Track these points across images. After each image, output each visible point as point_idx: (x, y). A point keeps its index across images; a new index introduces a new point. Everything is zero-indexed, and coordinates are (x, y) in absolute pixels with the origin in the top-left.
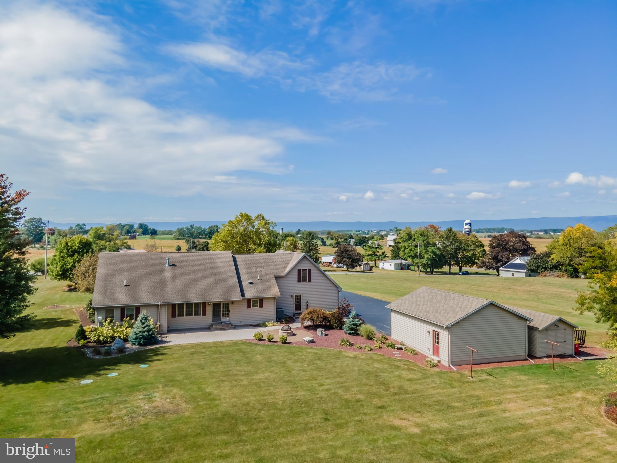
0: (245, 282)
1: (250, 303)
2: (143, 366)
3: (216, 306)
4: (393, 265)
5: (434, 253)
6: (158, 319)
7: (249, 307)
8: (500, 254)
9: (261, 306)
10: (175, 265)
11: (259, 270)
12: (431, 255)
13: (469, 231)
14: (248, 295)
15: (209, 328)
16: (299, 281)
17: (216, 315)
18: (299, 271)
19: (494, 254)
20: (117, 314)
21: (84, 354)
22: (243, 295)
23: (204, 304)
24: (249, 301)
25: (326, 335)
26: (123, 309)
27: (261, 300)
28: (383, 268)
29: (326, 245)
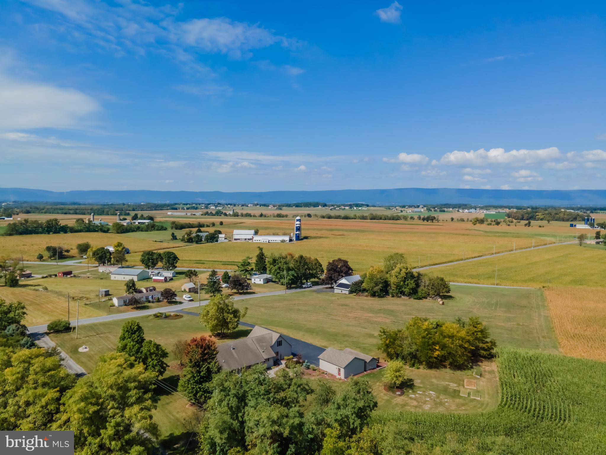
0: (261, 351)
4: (262, 280)
5: (293, 275)
8: (333, 275)
10: (234, 349)
11: (263, 344)
12: (291, 277)
13: (299, 227)
14: (265, 358)
16: (278, 346)
18: (278, 342)
19: (330, 275)
22: (263, 358)
27: (269, 359)
28: (255, 283)
29: (176, 239)
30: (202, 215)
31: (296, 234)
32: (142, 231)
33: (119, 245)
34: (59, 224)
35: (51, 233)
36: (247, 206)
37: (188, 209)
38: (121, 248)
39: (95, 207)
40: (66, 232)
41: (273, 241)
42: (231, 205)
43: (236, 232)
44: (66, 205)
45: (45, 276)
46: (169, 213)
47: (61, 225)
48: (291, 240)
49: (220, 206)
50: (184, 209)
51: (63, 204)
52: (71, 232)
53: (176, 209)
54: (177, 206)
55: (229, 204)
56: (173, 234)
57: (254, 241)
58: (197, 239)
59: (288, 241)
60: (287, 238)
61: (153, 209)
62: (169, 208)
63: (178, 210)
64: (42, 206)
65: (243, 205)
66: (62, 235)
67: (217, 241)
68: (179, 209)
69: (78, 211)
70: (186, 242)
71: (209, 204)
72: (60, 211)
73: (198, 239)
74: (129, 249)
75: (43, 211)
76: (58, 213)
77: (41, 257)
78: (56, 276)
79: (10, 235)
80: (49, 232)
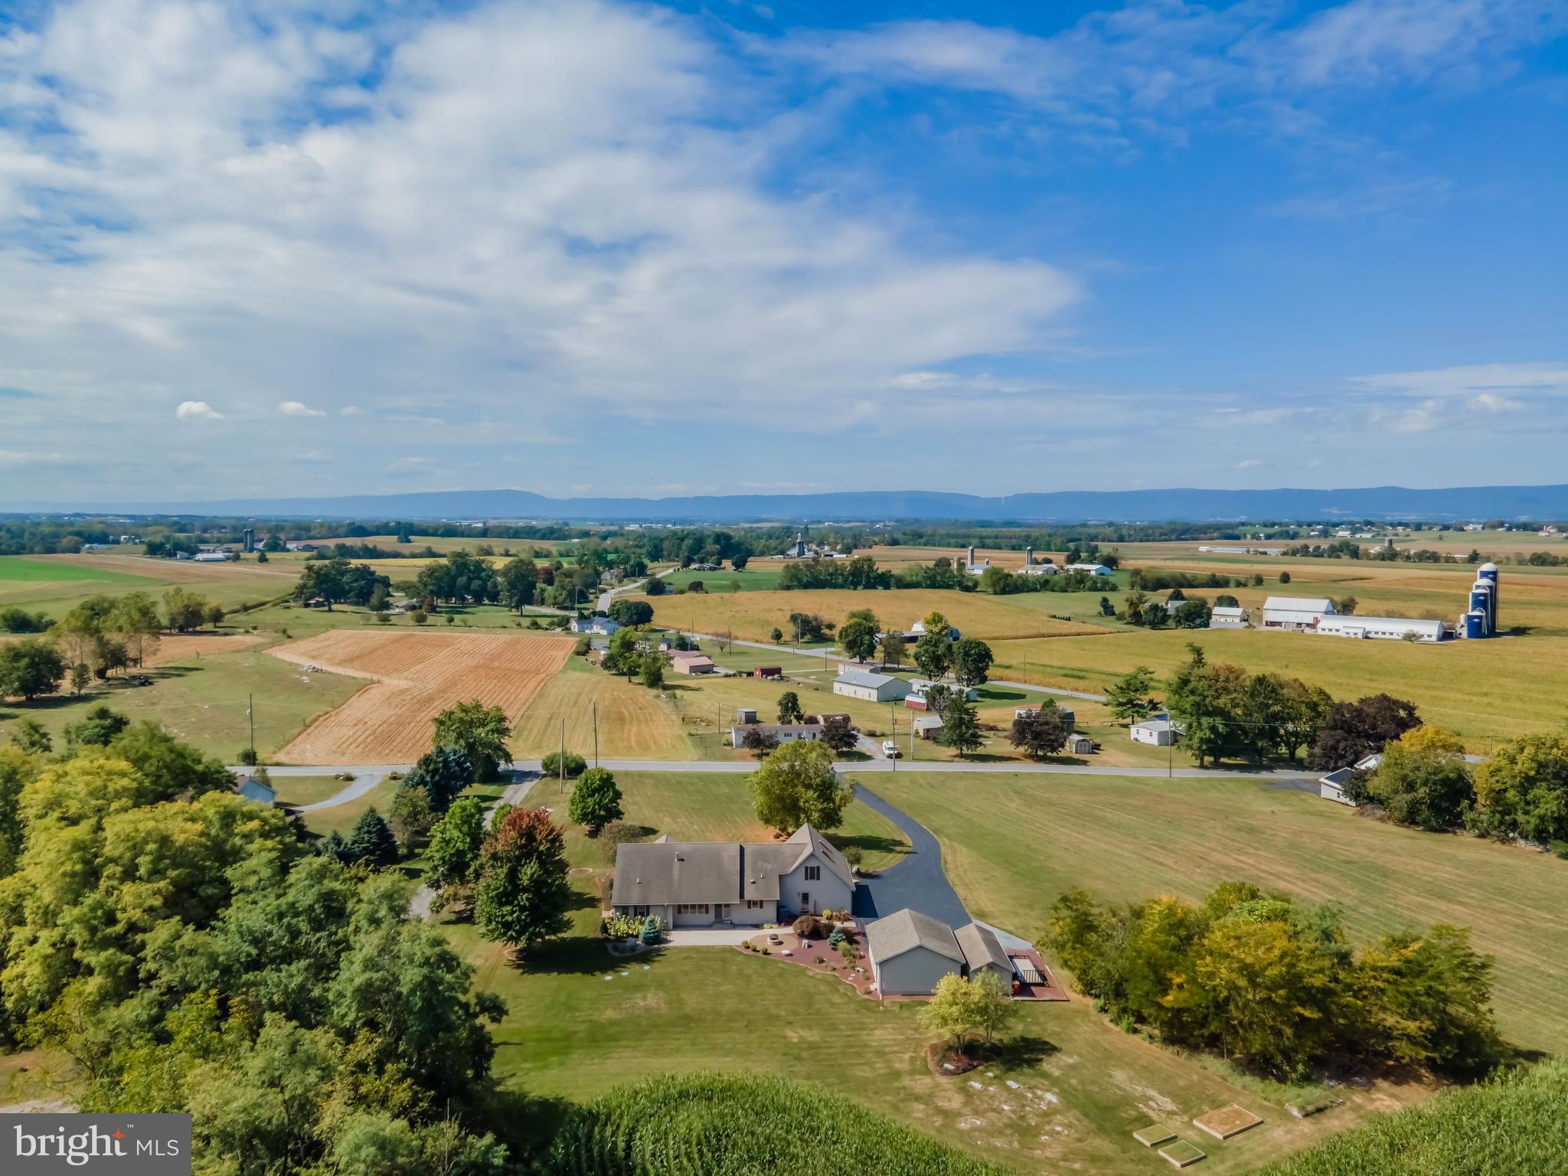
0: (748, 879)
1: (751, 904)
2: (647, 967)
3: (718, 906)
4: (1155, 735)
6: (665, 917)
7: (749, 907)
9: (761, 907)
10: (683, 860)
11: (765, 865)
14: (748, 896)
15: (709, 927)
16: (806, 879)
17: (718, 915)
18: (806, 868)
19: (1331, 743)
20: (631, 912)
21: (606, 949)
22: (742, 896)
23: (707, 906)
24: (749, 902)
25: (810, 946)
26: (636, 907)
27: (761, 902)
28: (1136, 740)
29: (1113, 614)
30: (1284, 554)
31: (1470, 618)
32: (1053, 591)
33: (937, 619)
34: (875, 567)
35: (860, 588)
36: (1463, 530)
37: (1269, 537)
38: (940, 626)
39: (1035, 532)
40: (887, 587)
41: (1380, 636)
42: (1406, 525)
43: (1272, 602)
44: (989, 526)
45: (732, 672)
46: (1203, 549)
47: (880, 572)
48: (1447, 635)
49: (1369, 531)
50: (1259, 538)
51: (984, 524)
52: (898, 588)
53: (1238, 538)
54: (1241, 529)
55: (1400, 524)
56: (1105, 600)
57: (1320, 632)
58: (1152, 617)
59: (1434, 638)
60: (1430, 630)
61: (1173, 537)
62: (1215, 535)
63: (1242, 541)
64: (929, 530)
65: (1446, 528)
66: (880, 592)
67: (1207, 625)
68: (1245, 537)
69: (988, 541)
70: (1128, 623)
71: (1335, 525)
72: (952, 541)
73: (1155, 615)
74: (960, 631)
75: (922, 540)
76: (949, 545)
77: (778, 636)
78: (750, 674)
79: (788, 588)
80: (855, 585)
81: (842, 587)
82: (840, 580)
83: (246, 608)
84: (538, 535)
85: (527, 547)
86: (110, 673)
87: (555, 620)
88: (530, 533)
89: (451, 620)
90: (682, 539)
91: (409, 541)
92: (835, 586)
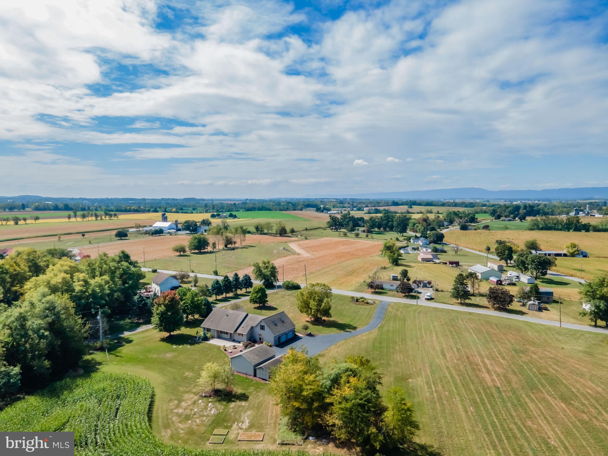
0: (242, 326)
1: (239, 334)
2: (189, 347)
6: (214, 333)
10: (227, 316)
11: (250, 322)
16: (261, 329)
18: (261, 325)
20: (206, 330)
22: (236, 331)
23: (228, 332)
27: (242, 334)
33: (573, 246)
77: (488, 249)
78: (446, 263)
79: (532, 229)
80: (568, 229)
81: (561, 230)
82: (560, 227)
83: (306, 229)
84: (464, 206)
85: (446, 210)
86: (228, 246)
87: (406, 238)
88: (456, 205)
89: (367, 236)
90: (508, 208)
91: (412, 208)
92: (557, 230)
